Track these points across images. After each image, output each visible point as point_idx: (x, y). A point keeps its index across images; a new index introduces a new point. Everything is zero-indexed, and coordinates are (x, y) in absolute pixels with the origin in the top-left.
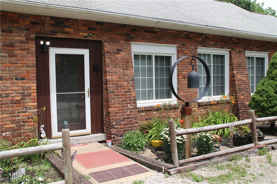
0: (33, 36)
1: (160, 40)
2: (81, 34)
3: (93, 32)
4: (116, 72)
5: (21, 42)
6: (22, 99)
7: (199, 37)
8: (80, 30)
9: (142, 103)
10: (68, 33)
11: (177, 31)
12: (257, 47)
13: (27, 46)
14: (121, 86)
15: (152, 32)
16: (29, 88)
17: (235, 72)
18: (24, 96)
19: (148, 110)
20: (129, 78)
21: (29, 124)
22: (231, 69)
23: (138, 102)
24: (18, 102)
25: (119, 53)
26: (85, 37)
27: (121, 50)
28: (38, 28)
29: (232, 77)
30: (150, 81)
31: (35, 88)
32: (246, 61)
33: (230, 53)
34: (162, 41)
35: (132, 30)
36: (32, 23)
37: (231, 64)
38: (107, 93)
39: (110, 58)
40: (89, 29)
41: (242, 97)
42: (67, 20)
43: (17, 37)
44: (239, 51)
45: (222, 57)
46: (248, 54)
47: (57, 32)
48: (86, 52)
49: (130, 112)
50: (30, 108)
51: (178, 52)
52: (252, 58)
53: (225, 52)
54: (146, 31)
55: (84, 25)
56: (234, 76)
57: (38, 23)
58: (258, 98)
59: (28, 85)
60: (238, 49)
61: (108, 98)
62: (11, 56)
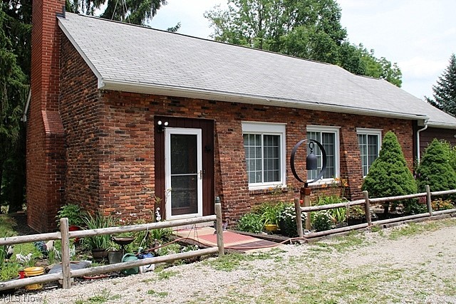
0: (152, 116)
1: (269, 118)
2: (195, 113)
3: (207, 111)
4: (228, 153)
5: (142, 122)
6: (141, 180)
7: (308, 114)
8: (194, 110)
9: (253, 187)
10: (183, 112)
11: (286, 108)
12: (369, 124)
13: (147, 126)
14: (233, 168)
15: (262, 110)
16: (148, 169)
17: (346, 152)
18: (143, 177)
19: (258, 194)
20: (240, 159)
21: (147, 206)
22: (342, 149)
23: (250, 184)
24: (137, 183)
25: (231, 133)
26: (199, 116)
27: (232, 130)
28: (156, 108)
29: (343, 157)
30: (259, 162)
31: (154, 169)
32: (358, 139)
33: (340, 130)
34: (272, 119)
35: (242, 108)
36: (151, 103)
37: (341, 143)
38: (220, 175)
39: (223, 139)
40: (202, 108)
41: (354, 180)
42: (183, 99)
43: (138, 118)
44: (350, 128)
45: (332, 135)
46: (360, 131)
47: (173, 112)
48: (198, 132)
49: (243, 195)
50: (149, 190)
51: (287, 130)
52: (364, 135)
53: (335, 130)
54: (256, 109)
55: (198, 104)
56: (345, 157)
57: (156, 103)
58: (371, 180)
59: (147, 166)
60: (348, 127)
61: (221, 180)
62: (132, 136)
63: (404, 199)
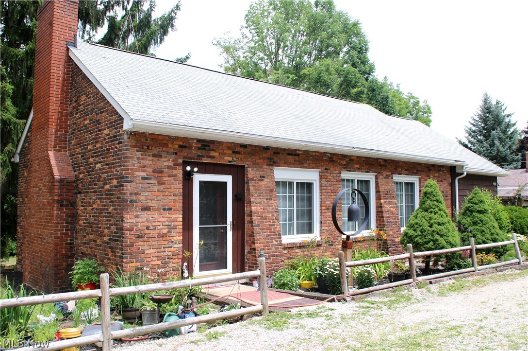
0: (180, 161)
1: (302, 164)
2: (226, 158)
3: (237, 156)
4: (260, 203)
5: (169, 168)
6: (169, 232)
7: (343, 160)
8: (224, 154)
9: (287, 239)
10: (213, 157)
11: (320, 153)
12: (406, 170)
13: (175, 172)
14: (265, 219)
15: (295, 155)
16: (175, 220)
17: (382, 201)
18: (171, 228)
19: (290, 247)
20: (273, 209)
21: (174, 261)
22: (378, 198)
23: (283, 237)
24: (164, 236)
25: (262, 180)
26: (230, 162)
27: (264, 177)
28: (185, 152)
29: (379, 207)
30: (291, 212)
31: (181, 220)
32: (394, 186)
33: (376, 177)
34: (305, 165)
35: (274, 153)
36: (180, 146)
37: (378, 192)
38: (252, 226)
39: (254, 186)
40: (234, 152)
41: (391, 232)
42: (213, 142)
43: (166, 162)
44: (386, 175)
45: (367, 182)
46: (397, 178)
47: (203, 156)
48: (228, 179)
49: (275, 249)
50: (176, 243)
51: (321, 177)
52: (400, 183)
53: (370, 177)
54: (289, 154)
55: (229, 148)
56: (381, 207)
57: (185, 147)
58: (411, 232)
59: (174, 216)
60: (385, 173)
61: (253, 232)
62: (160, 183)
63: (447, 253)
